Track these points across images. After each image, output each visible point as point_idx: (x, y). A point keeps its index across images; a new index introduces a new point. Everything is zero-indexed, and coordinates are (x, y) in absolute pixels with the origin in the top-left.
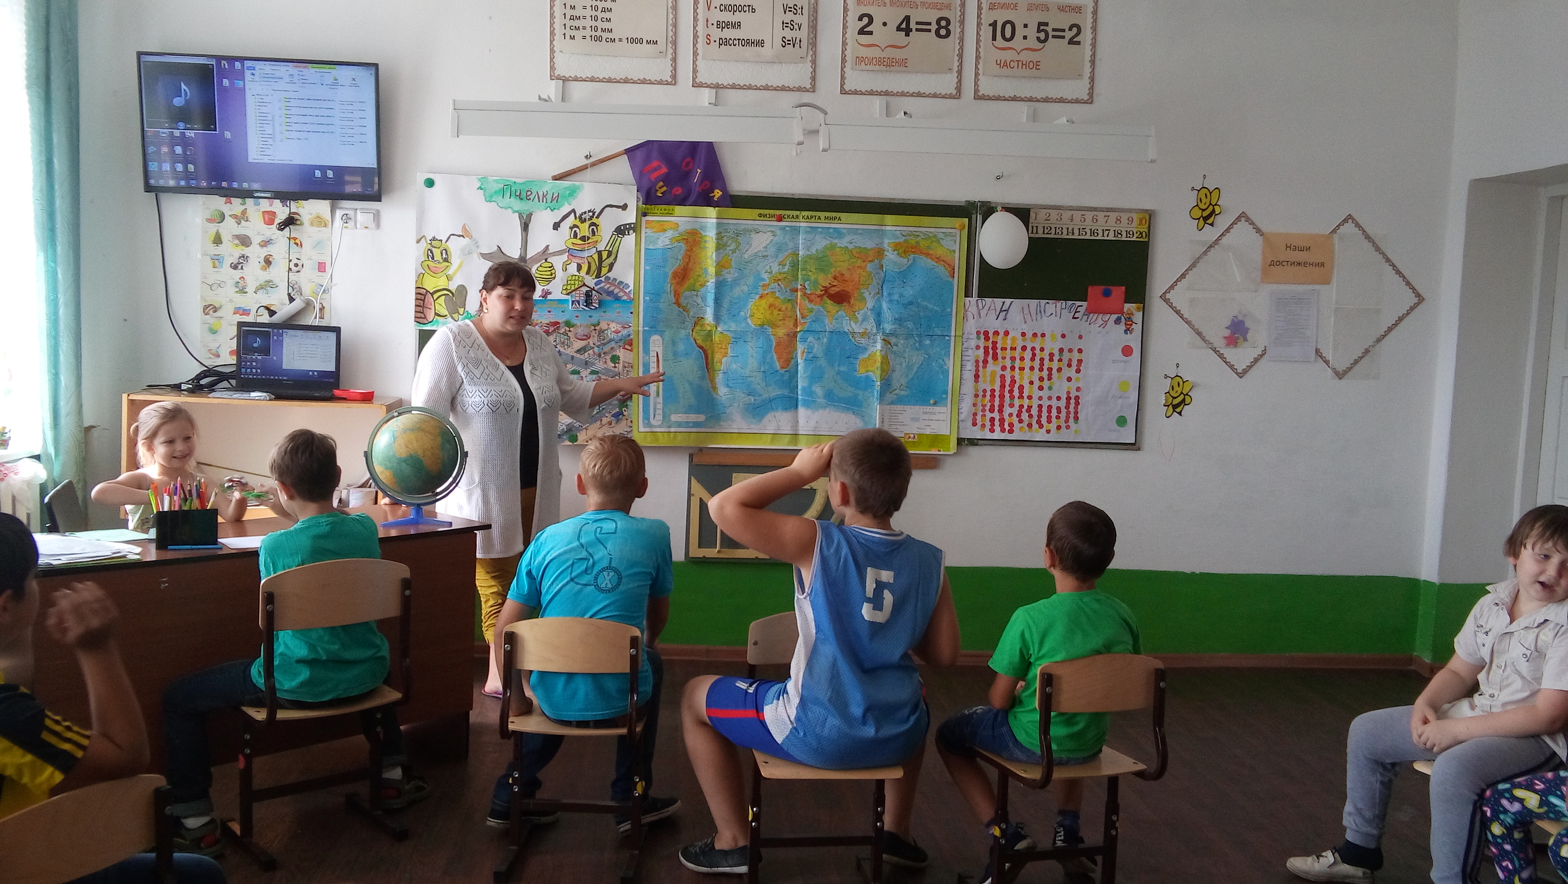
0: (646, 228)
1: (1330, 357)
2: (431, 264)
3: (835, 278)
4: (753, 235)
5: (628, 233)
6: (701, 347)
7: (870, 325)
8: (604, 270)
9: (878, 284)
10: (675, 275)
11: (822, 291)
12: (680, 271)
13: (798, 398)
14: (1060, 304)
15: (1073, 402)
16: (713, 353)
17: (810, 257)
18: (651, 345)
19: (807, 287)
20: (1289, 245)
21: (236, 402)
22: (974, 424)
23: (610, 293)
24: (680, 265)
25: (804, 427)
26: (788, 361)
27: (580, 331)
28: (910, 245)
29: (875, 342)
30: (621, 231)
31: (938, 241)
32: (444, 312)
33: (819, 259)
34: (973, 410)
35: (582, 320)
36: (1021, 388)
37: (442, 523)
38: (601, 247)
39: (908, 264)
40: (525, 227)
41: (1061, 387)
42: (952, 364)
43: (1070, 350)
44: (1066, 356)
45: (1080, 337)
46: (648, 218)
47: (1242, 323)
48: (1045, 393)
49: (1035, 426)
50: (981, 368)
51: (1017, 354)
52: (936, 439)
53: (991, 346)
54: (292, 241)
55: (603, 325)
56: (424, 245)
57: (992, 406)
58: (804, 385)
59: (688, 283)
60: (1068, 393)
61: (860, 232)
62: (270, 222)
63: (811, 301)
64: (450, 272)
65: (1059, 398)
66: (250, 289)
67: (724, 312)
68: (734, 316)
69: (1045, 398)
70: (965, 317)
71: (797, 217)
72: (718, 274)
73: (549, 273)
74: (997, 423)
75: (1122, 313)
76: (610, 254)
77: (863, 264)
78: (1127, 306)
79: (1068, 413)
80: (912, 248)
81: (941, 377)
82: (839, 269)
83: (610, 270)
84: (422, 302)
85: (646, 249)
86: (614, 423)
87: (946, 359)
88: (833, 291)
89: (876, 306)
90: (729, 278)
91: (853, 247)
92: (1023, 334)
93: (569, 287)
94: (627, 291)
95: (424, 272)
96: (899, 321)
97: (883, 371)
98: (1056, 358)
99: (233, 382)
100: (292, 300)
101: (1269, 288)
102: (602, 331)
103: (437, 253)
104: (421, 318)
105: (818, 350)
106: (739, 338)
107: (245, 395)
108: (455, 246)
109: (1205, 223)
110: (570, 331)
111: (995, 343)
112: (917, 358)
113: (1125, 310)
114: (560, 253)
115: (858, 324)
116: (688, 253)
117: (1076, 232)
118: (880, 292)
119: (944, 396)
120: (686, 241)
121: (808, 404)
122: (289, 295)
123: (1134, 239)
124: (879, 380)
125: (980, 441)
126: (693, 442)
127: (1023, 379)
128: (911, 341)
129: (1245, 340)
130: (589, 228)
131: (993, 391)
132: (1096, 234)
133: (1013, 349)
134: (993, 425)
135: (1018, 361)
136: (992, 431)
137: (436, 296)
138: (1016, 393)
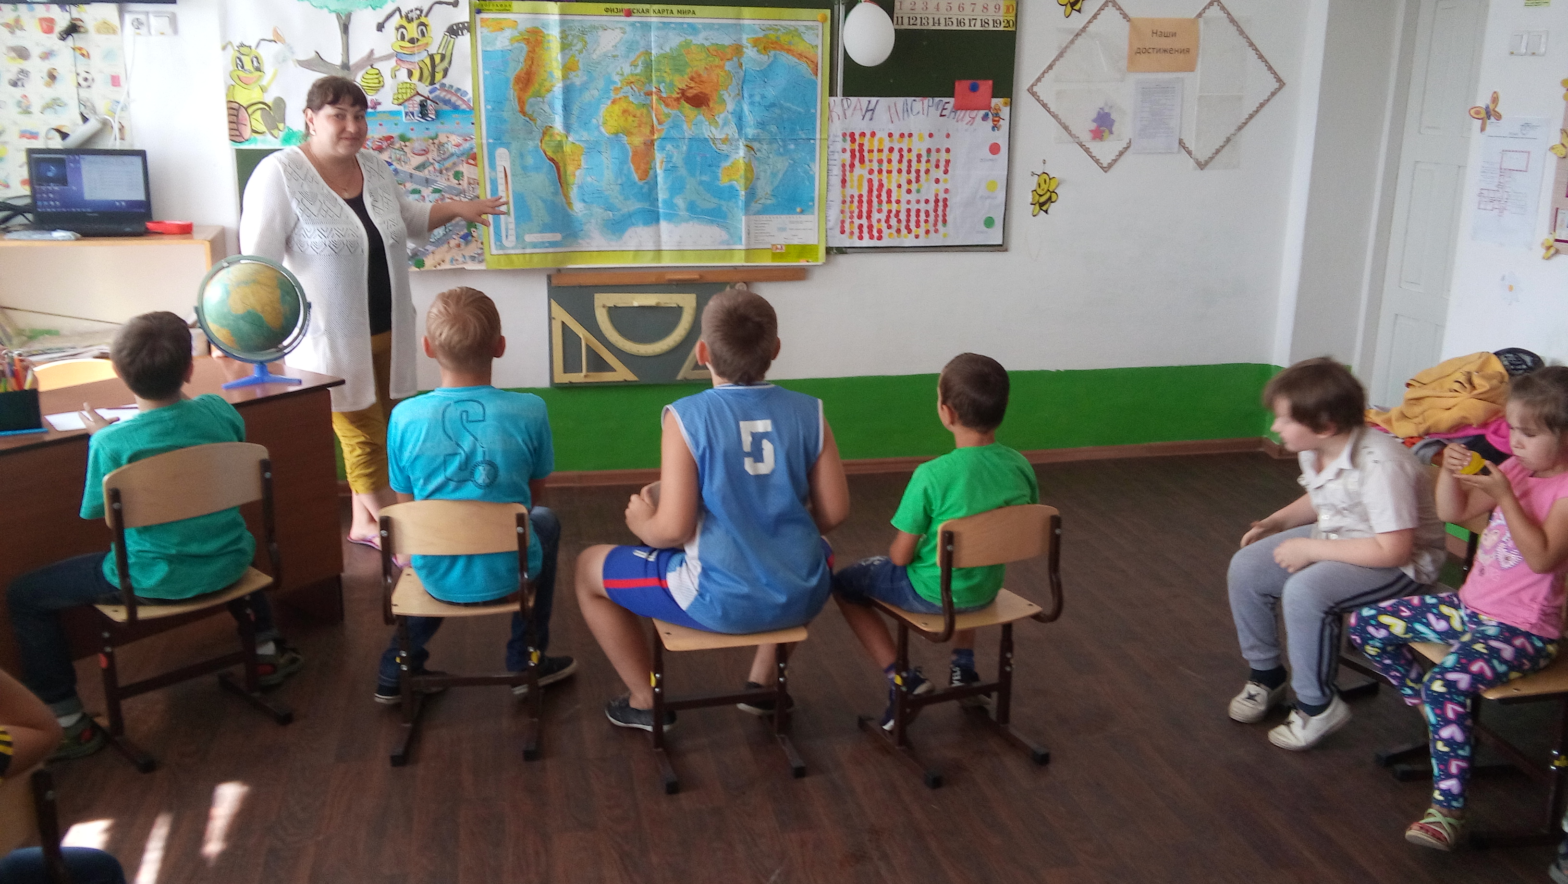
0: (481, 27)
1: (1192, 148)
2: (241, 74)
3: (692, 79)
4: (601, 33)
5: (462, 33)
6: (552, 160)
7: (731, 130)
8: (439, 76)
9: (738, 84)
10: (518, 80)
11: (678, 93)
12: (523, 75)
13: (658, 212)
14: (928, 101)
15: (942, 204)
16: (565, 165)
17: (664, 56)
18: (497, 158)
19: (662, 89)
20: (1155, 31)
21: (37, 244)
22: (843, 232)
23: (447, 102)
24: (522, 69)
25: (667, 242)
26: (646, 173)
27: (418, 146)
28: (770, 41)
29: (737, 148)
30: (454, 31)
31: (799, 36)
32: (261, 127)
33: (673, 58)
34: (841, 217)
35: (419, 133)
36: (889, 192)
37: (291, 382)
38: (433, 50)
39: (769, 62)
40: (345, 29)
41: (929, 189)
42: (818, 169)
43: (938, 151)
44: (934, 156)
45: (948, 136)
46: (484, 15)
47: (1108, 115)
48: (913, 197)
49: (904, 231)
50: (848, 173)
51: (884, 156)
52: (804, 250)
53: (857, 148)
54: (78, 52)
55: (442, 138)
56: (231, 53)
57: (861, 212)
58: (665, 197)
59: (532, 89)
60: (937, 195)
61: (716, 27)
62: (49, 30)
63: (667, 105)
64: (264, 83)
65: (927, 201)
66: (36, 108)
67: (573, 120)
68: (585, 124)
69: (913, 202)
70: (830, 118)
71: (648, 11)
72: (565, 77)
73: (377, 81)
74: (865, 230)
75: (989, 108)
76: (443, 57)
77: (721, 63)
78: (995, 101)
79: (937, 216)
80: (772, 44)
81: (807, 183)
82: (695, 69)
83: (445, 76)
84: (235, 118)
85: (484, 52)
86: (463, 246)
87: (811, 165)
88: (690, 93)
89: (737, 109)
90: (577, 81)
91: (709, 44)
92: (890, 135)
93: (400, 97)
94: (465, 99)
95: (233, 83)
96: (762, 125)
97: (747, 179)
98: (924, 159)
99: (30, 216)
100: (85, 119)
101: (1133, 78)
102: (441, 145)
103: (246, 60)
104: (237, 136)
105: (677, 159)
106: (593, 148)
107: (46, 236)
108: (267, 53)
109: (1073, 9)
110: (406, 146)
111: (861, 145)
112: (781, 164)
113: (993, 105)
114: (387, 57)
115: (719, 129)
116: (531, 54)
117: (942, 21)
118: (740, 95)
119: (811, 204)
120: (527, 41)
121: (670, 218)
122: (82, 114)
123: (1001, 28)
124: (743, 188)
125: (848, 249)
126: (550, 264)
127: (891, 182)
128: (775, 146)
129: (1111, 133)
130: (418, 27)
131: (861, 196)
132: (962, 24)
133: (880, 151)
134: (861, 231)
135: (885, 163)
136: (861, 238)
137: (250, 110)
138: (884, 197)
